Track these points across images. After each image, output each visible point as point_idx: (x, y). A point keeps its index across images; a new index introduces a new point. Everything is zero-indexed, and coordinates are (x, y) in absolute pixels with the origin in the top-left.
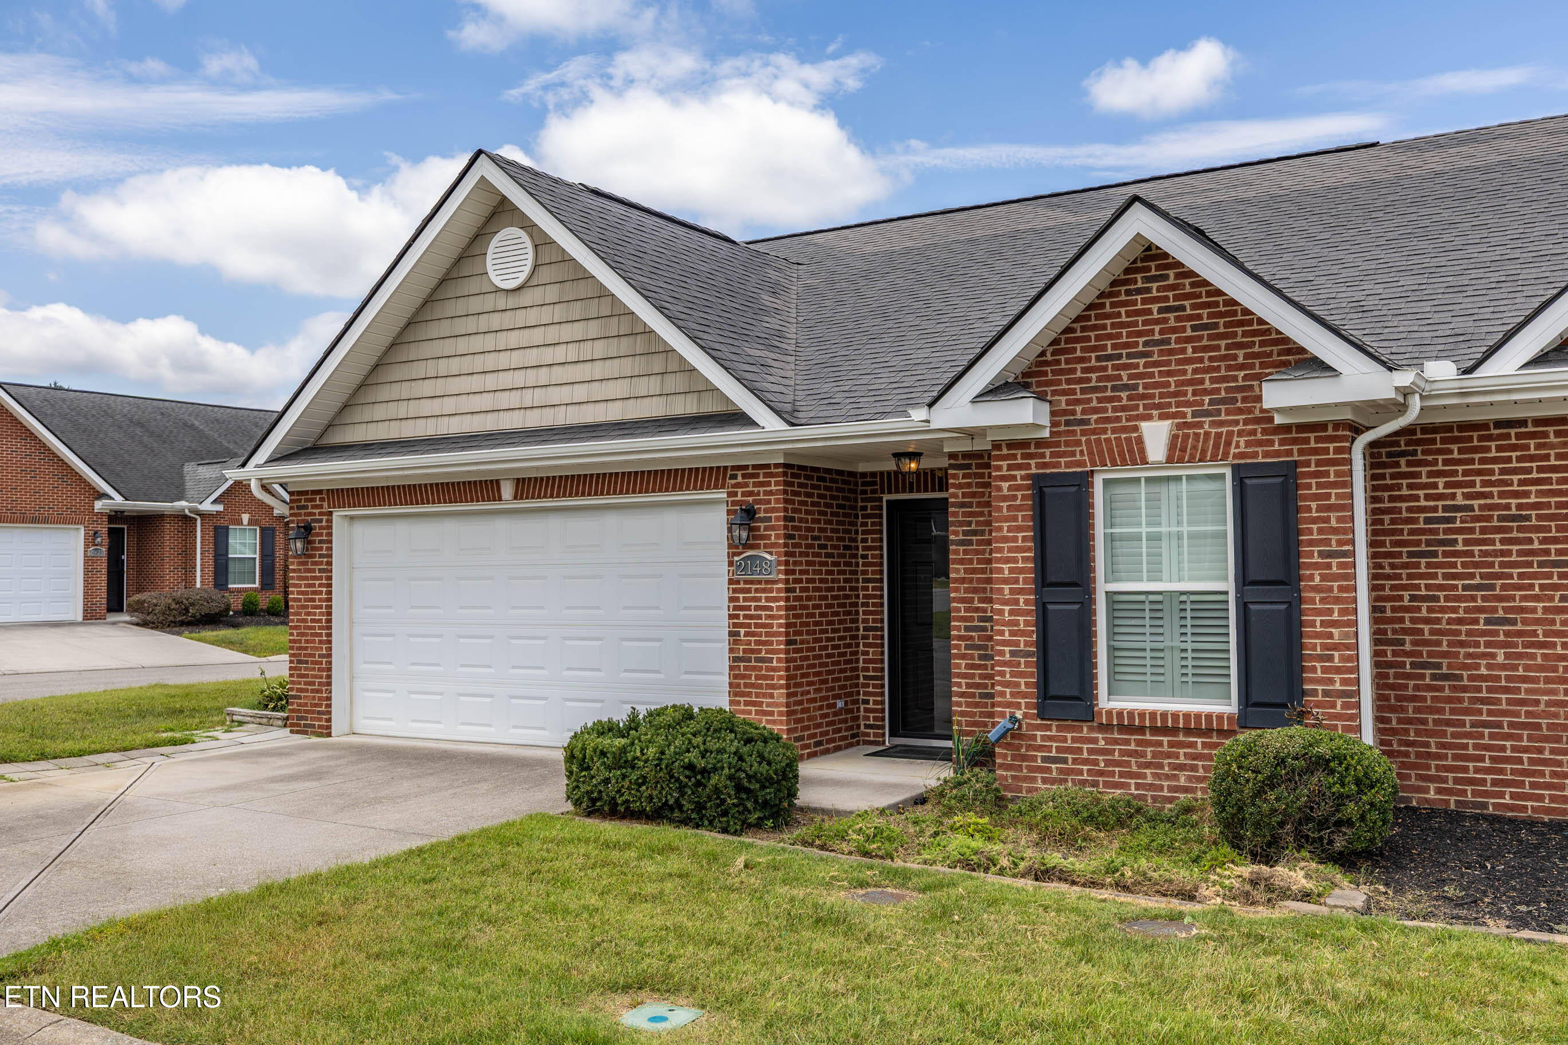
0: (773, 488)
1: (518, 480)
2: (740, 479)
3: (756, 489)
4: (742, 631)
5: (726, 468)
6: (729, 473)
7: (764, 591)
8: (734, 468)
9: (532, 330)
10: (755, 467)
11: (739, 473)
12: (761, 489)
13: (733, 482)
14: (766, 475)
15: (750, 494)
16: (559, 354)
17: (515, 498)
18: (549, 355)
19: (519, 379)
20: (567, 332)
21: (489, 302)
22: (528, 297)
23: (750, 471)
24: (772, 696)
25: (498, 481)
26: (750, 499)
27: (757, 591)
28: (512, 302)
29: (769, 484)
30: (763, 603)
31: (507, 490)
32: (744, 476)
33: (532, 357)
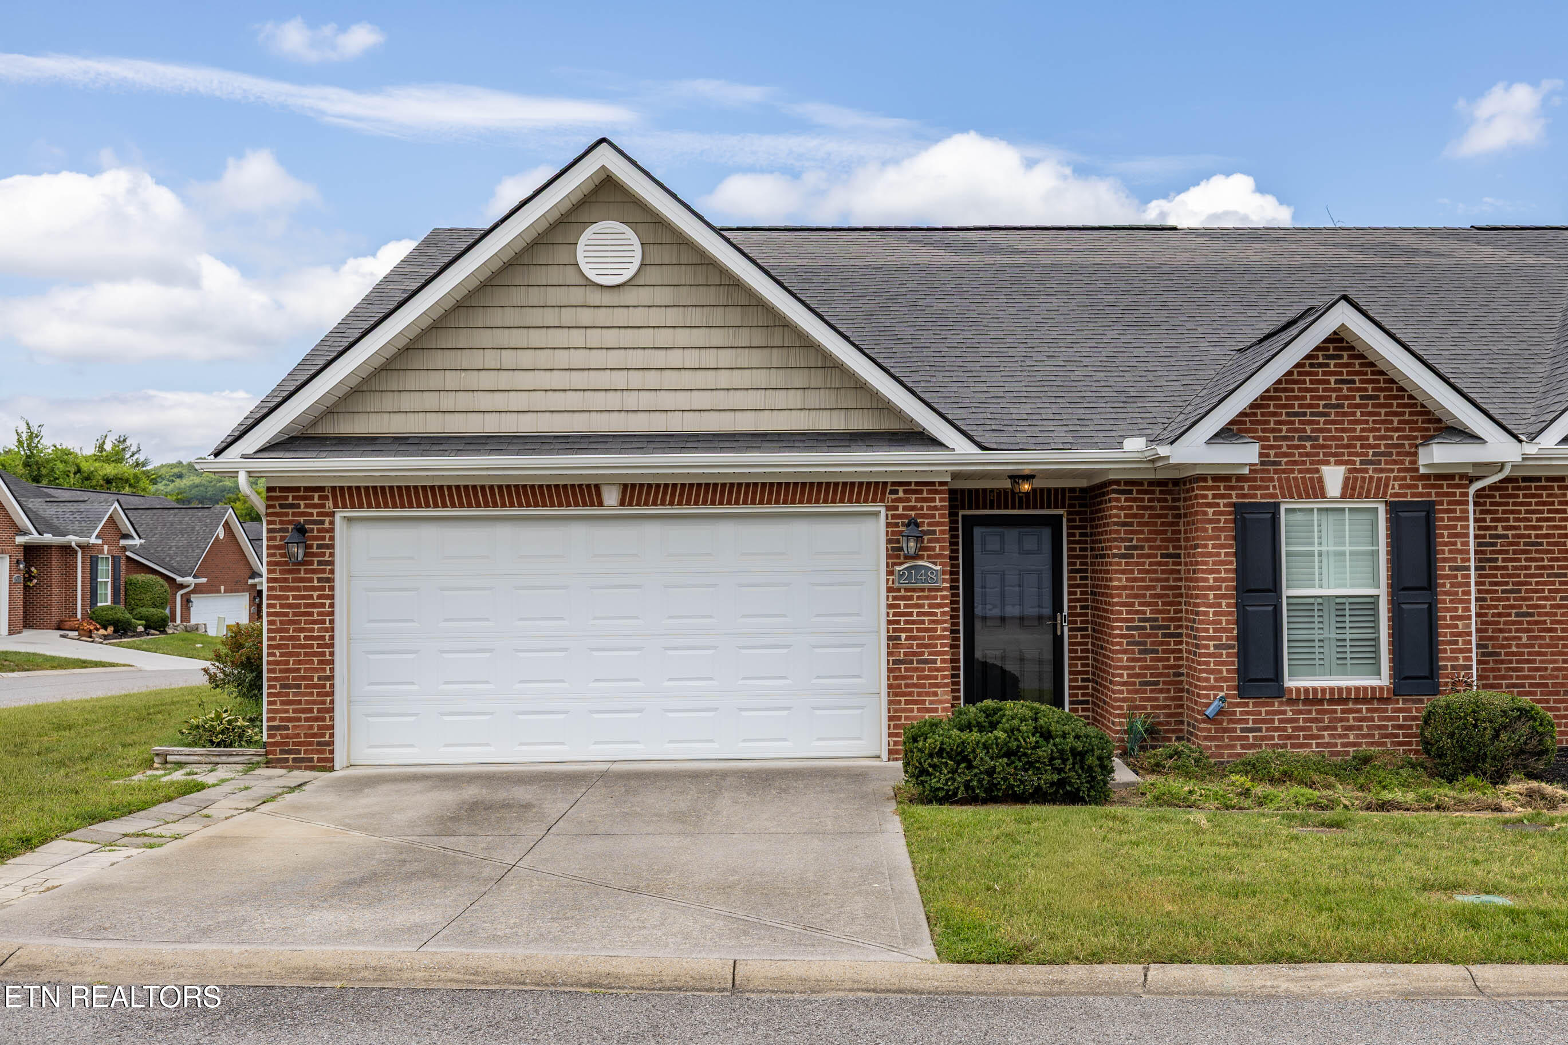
0: (937, 503)
1: (625, 486)
2: (901, 494)
3: (919, 505)
4: (903, 635)
5: (885, 484)
6: (889, 488)
7: (927, 598)
8: (894, 484)
9: (636, 331)
10: (917, 484)
11: (901, 489)
12: (925, 505)
13: (894, 496)
14: (929, 492)
15: (913, 508)
16: (675, 358)
17: (622, 503)
18: (659, 359)
19: (619, 380)
20: (683, 337)
21: (577, 295)
22: (631, 296)
23: (913, 487)
24: (936, 694)
25: (597, 487)
26: (913, 513)
27: (919, 598)
28: (607, 298)
29: (934, 500)
30: (926, 609)
31: (611, 497)
32: (905, 492)
33: (636, 359)
